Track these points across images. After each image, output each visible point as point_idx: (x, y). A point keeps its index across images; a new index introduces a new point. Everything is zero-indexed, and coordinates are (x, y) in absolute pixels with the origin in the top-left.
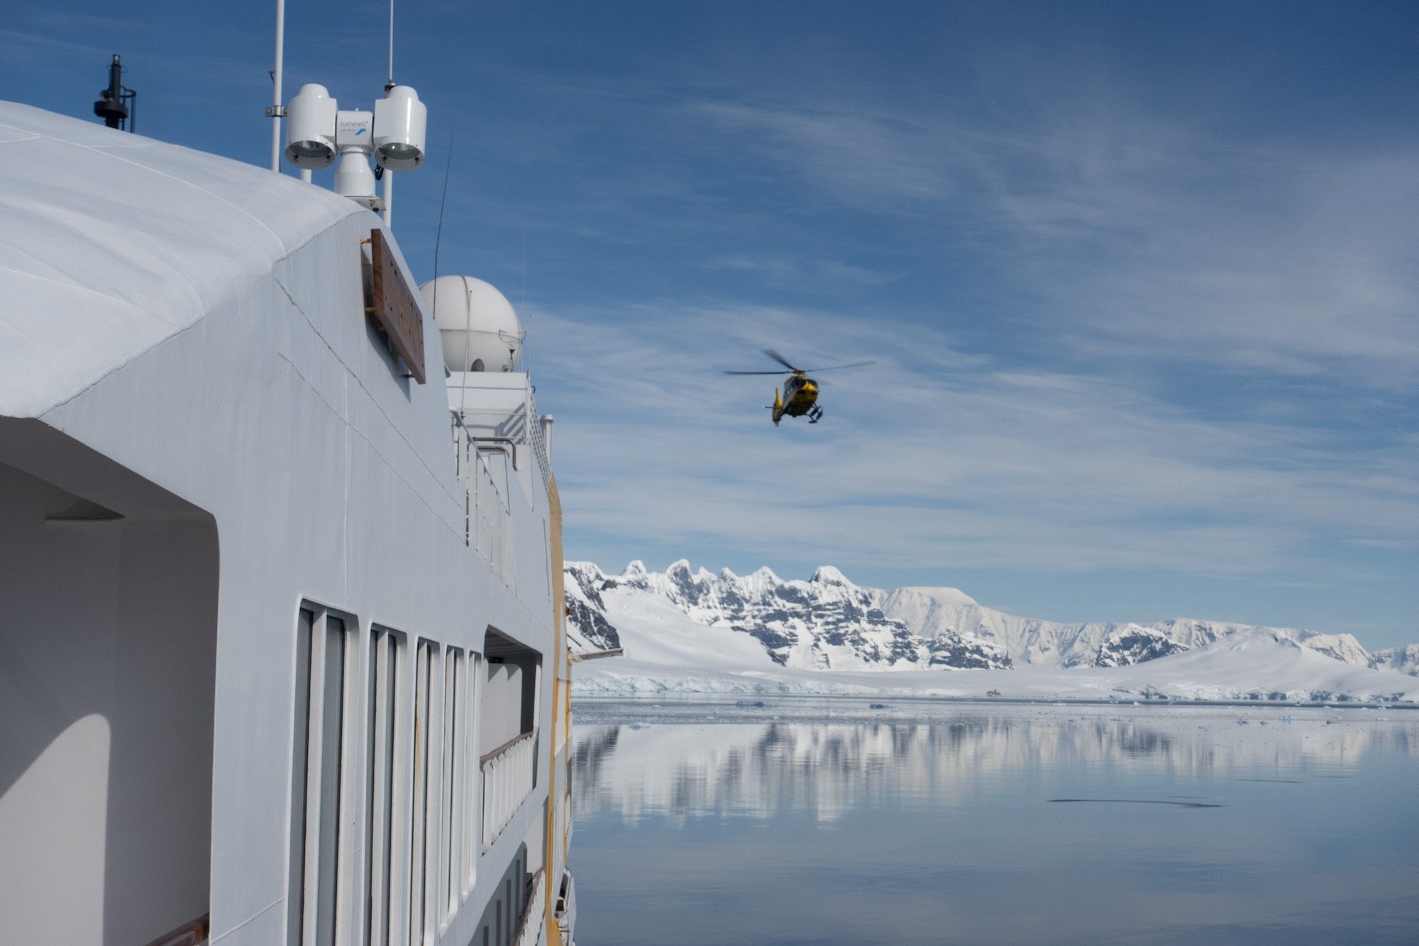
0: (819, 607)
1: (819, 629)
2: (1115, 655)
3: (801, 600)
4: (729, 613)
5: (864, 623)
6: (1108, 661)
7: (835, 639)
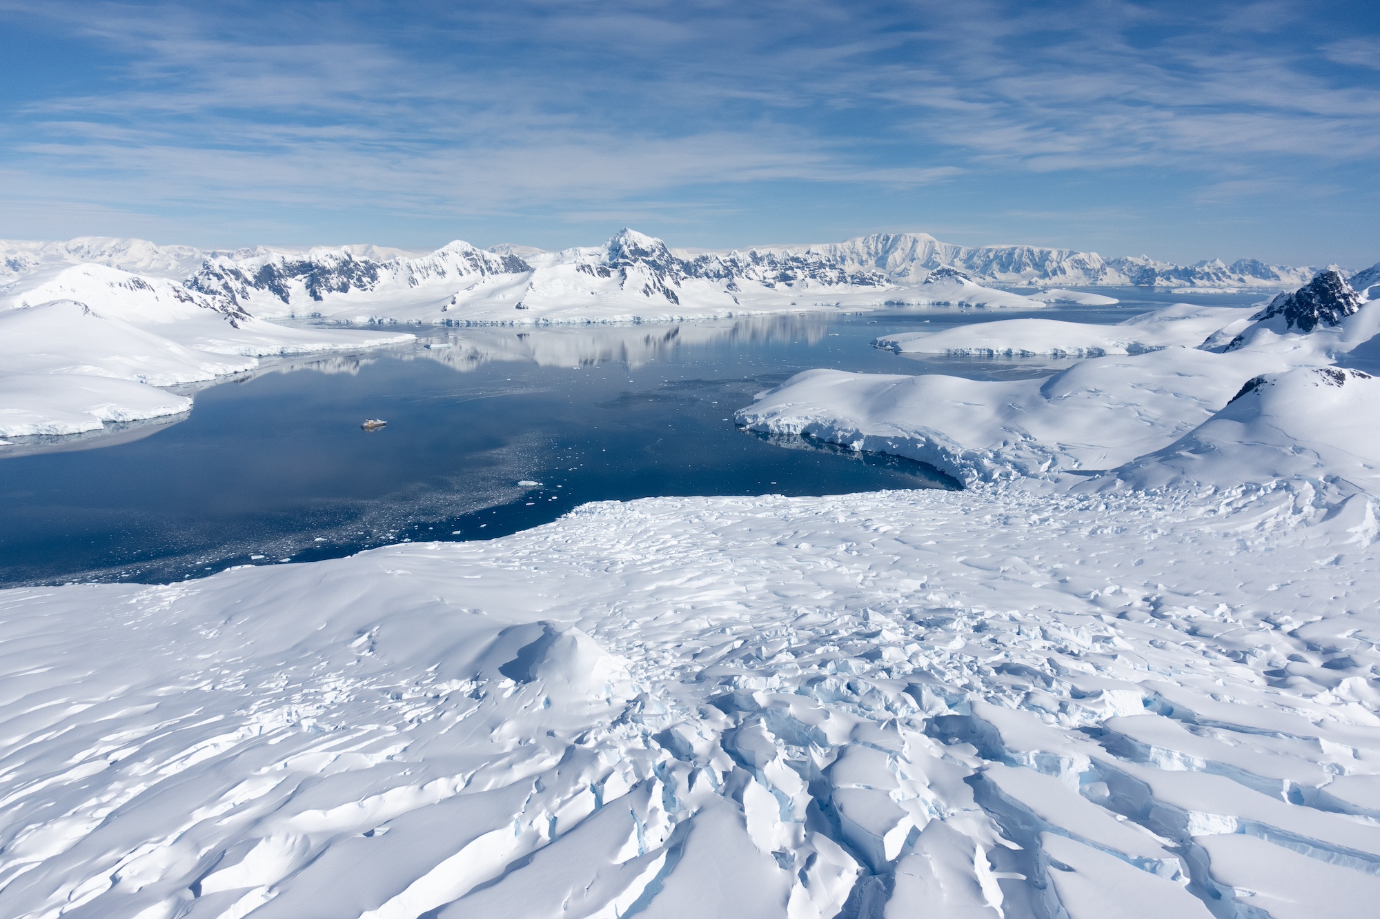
0: (808, 264)
1: (807, 273)
2: (933, 277)
3: (801, 262)
4: (771, 268)
5: (828, 269)
6: (930, 280)
7: (813, 276)
